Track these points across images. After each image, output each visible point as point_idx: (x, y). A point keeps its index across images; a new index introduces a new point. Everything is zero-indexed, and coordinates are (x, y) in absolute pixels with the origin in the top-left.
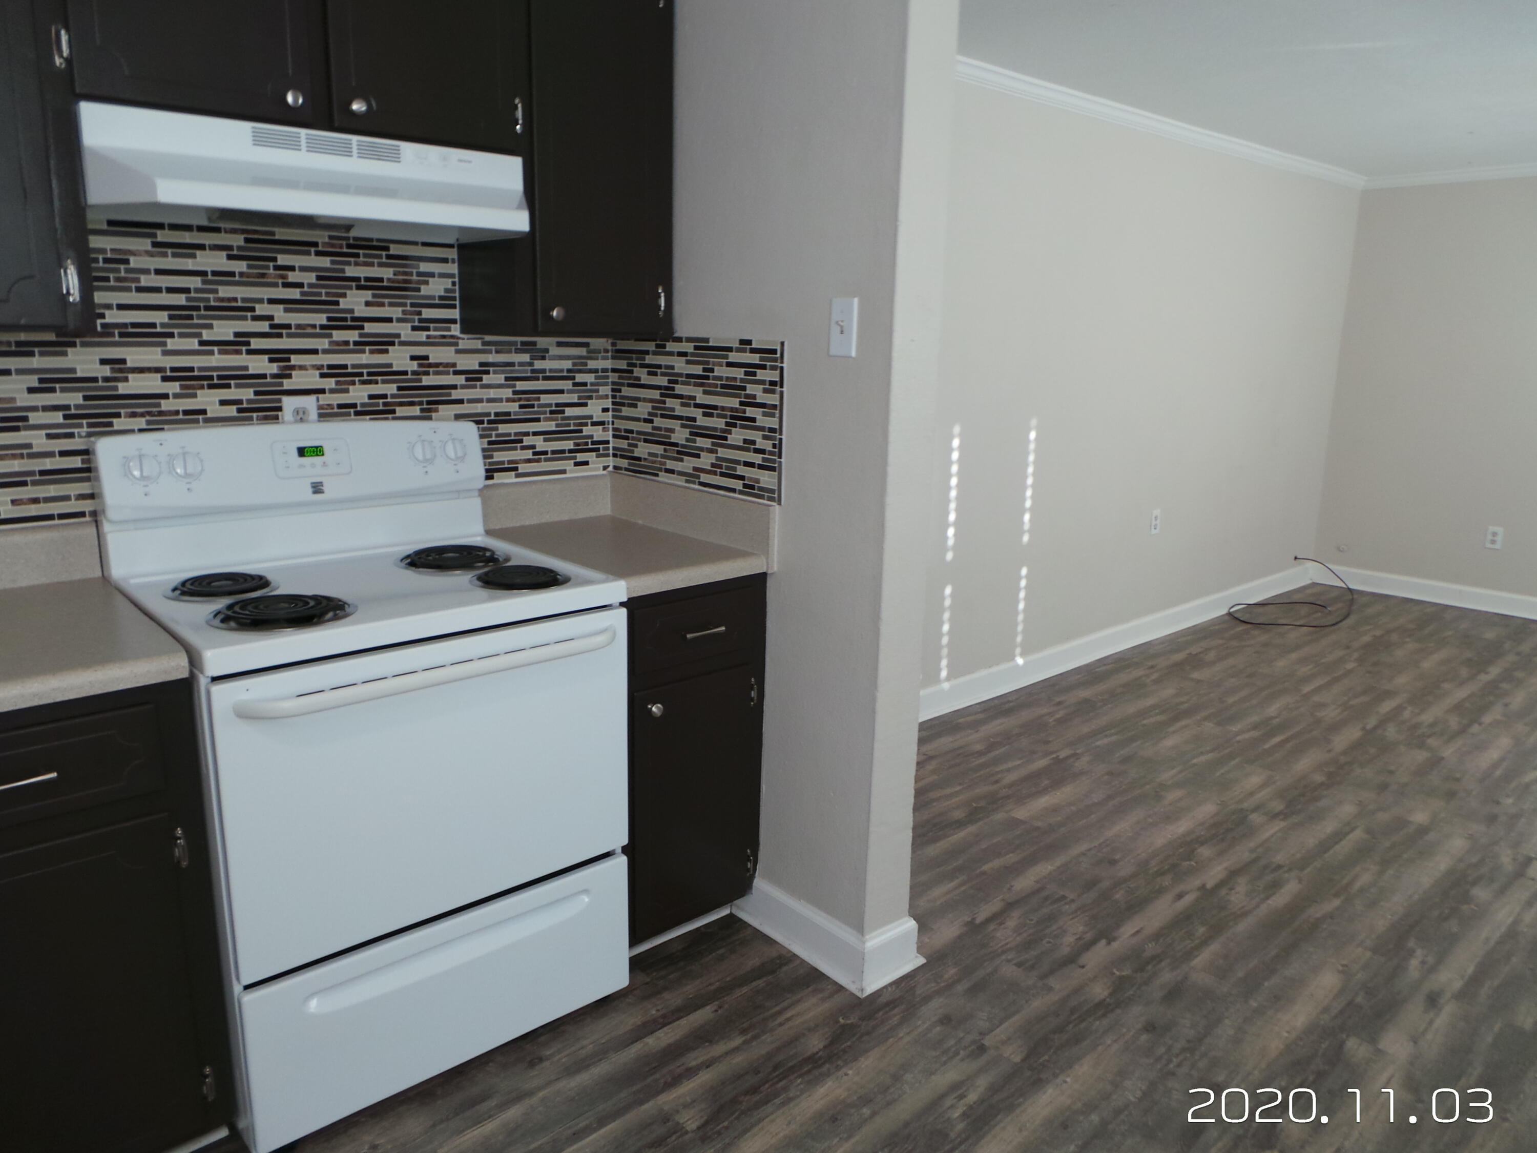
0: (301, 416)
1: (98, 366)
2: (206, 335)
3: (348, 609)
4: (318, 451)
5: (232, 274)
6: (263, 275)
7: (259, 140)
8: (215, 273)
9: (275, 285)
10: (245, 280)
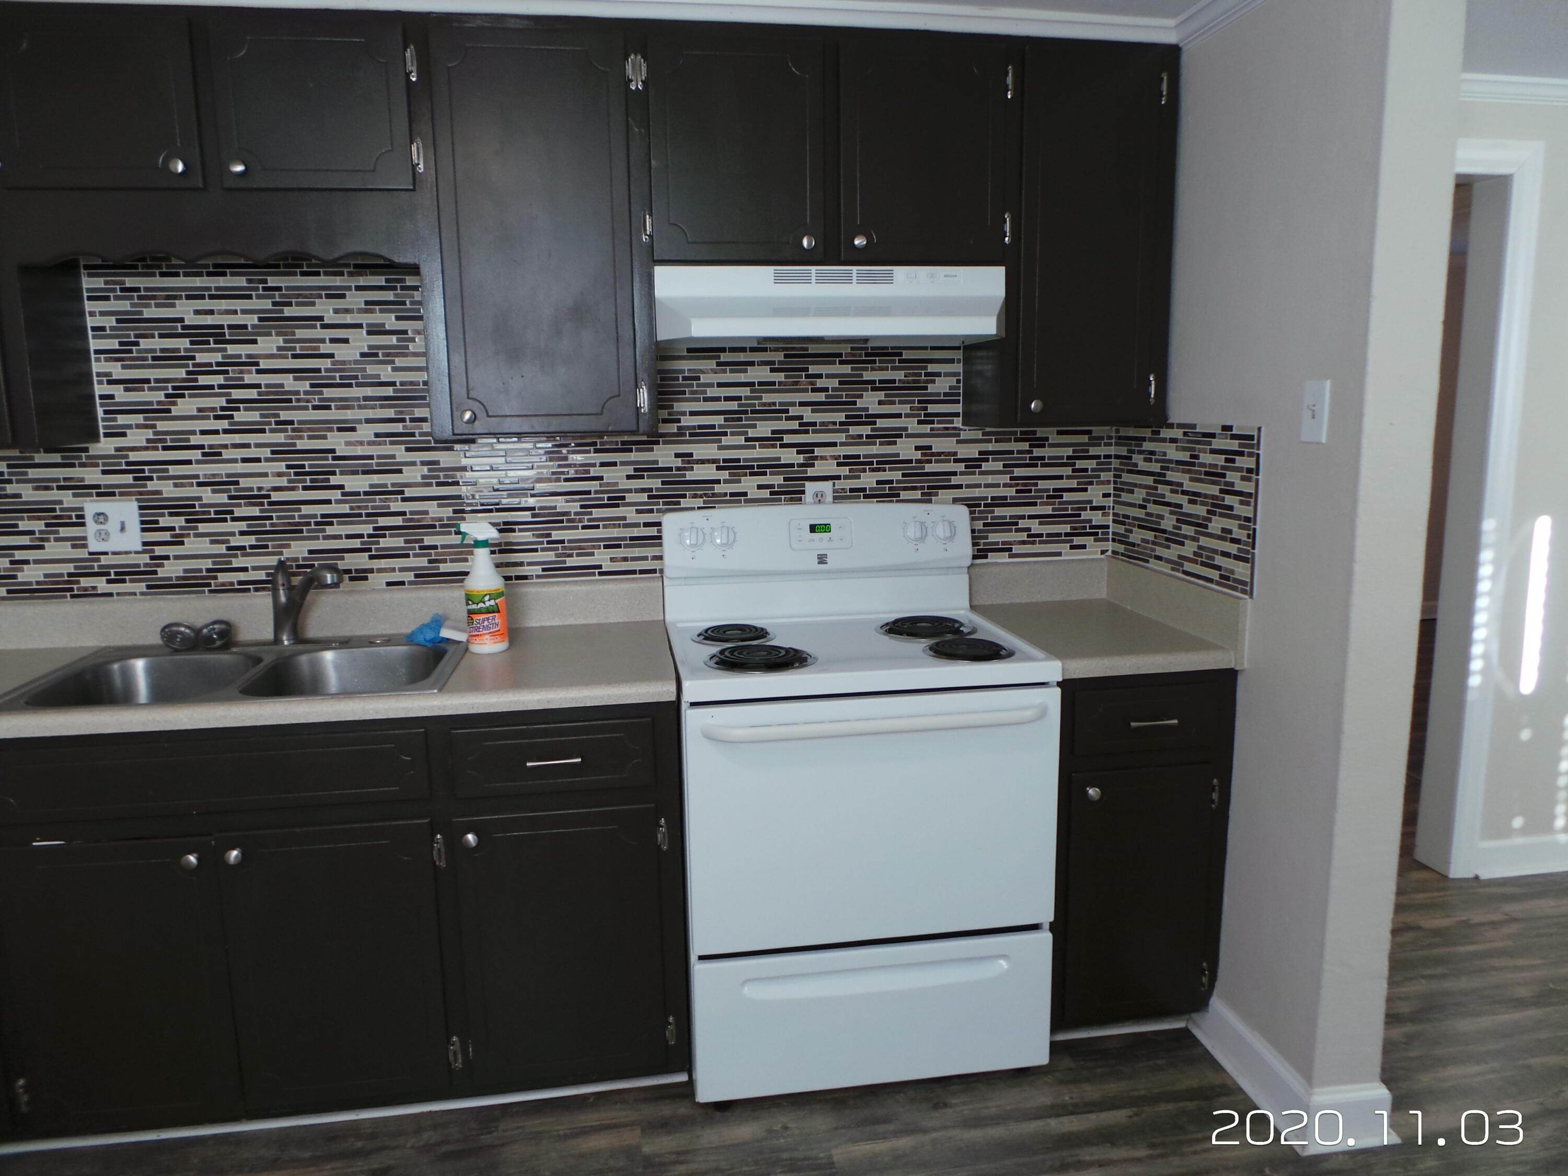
0: (819, 498)
1: (673, 458)
2: (751, 433)
3: (809, 660)
4: (826, 528)
5: (773, 383)
6: (796, 383)
7: (778, 280)
8: (760, 384)
9: (806, 390)
10: (783, 388)
